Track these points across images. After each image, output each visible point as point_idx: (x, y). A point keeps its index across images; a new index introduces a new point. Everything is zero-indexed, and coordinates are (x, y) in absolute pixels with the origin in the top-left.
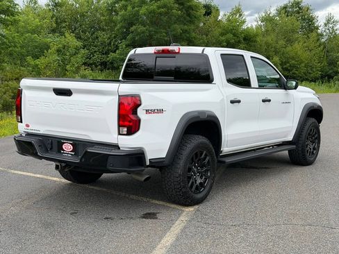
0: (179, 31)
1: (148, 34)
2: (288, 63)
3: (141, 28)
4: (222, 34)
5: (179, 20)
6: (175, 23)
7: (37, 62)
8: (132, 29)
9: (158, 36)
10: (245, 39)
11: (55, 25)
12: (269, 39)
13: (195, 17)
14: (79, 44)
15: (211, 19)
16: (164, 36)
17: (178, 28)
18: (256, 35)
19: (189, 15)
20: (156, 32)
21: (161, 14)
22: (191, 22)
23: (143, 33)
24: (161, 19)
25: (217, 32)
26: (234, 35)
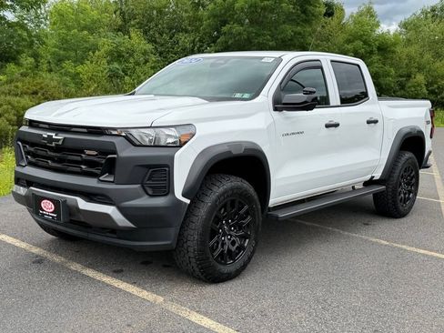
0: (290, 33)
1: (245, 37)
2: (436, 83)
3: (237, 28)
4: (349, 41)
5: (290, 19)
6: (284, 22)
7: (79, 69)
8: (224, 29)
9: (261, 40)
10: (379, 49)
11: (120, 23)
12: (413, 50)
13: (313, 15)
14: (149, 47)
15: (333, 22)
16: (268, 40)
17: (289, 30)
18: (395, 44)
19: (304, 12)
20: (258, 35)
21: (264, 9)
22: (308, 22)
23: (240, 34)
24: (264, 16)
25: (341, 38)
26: (365, 42)
